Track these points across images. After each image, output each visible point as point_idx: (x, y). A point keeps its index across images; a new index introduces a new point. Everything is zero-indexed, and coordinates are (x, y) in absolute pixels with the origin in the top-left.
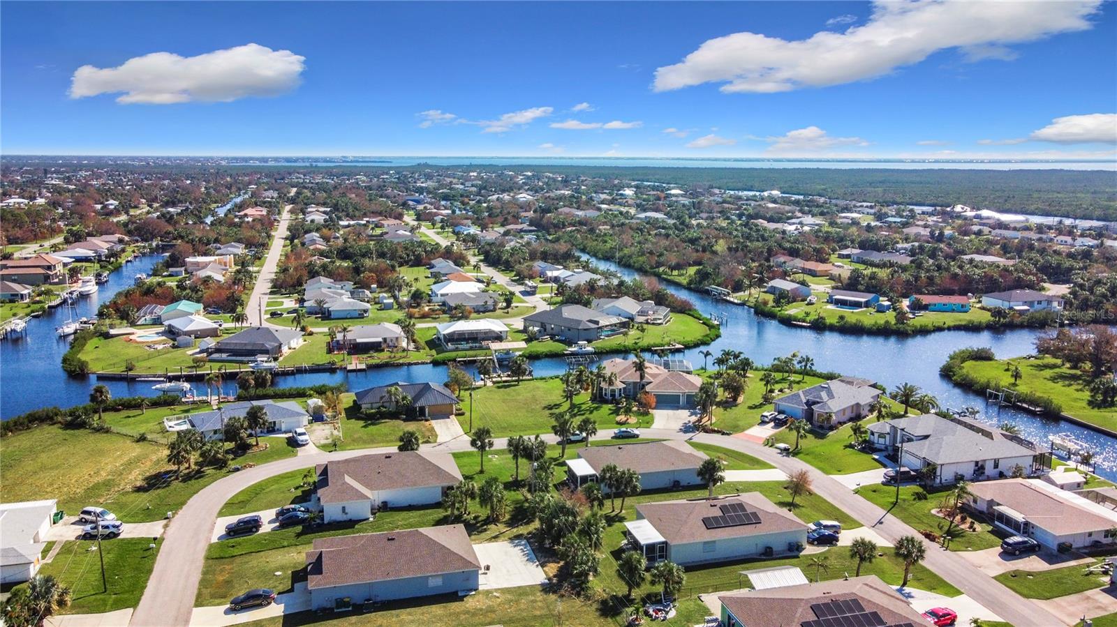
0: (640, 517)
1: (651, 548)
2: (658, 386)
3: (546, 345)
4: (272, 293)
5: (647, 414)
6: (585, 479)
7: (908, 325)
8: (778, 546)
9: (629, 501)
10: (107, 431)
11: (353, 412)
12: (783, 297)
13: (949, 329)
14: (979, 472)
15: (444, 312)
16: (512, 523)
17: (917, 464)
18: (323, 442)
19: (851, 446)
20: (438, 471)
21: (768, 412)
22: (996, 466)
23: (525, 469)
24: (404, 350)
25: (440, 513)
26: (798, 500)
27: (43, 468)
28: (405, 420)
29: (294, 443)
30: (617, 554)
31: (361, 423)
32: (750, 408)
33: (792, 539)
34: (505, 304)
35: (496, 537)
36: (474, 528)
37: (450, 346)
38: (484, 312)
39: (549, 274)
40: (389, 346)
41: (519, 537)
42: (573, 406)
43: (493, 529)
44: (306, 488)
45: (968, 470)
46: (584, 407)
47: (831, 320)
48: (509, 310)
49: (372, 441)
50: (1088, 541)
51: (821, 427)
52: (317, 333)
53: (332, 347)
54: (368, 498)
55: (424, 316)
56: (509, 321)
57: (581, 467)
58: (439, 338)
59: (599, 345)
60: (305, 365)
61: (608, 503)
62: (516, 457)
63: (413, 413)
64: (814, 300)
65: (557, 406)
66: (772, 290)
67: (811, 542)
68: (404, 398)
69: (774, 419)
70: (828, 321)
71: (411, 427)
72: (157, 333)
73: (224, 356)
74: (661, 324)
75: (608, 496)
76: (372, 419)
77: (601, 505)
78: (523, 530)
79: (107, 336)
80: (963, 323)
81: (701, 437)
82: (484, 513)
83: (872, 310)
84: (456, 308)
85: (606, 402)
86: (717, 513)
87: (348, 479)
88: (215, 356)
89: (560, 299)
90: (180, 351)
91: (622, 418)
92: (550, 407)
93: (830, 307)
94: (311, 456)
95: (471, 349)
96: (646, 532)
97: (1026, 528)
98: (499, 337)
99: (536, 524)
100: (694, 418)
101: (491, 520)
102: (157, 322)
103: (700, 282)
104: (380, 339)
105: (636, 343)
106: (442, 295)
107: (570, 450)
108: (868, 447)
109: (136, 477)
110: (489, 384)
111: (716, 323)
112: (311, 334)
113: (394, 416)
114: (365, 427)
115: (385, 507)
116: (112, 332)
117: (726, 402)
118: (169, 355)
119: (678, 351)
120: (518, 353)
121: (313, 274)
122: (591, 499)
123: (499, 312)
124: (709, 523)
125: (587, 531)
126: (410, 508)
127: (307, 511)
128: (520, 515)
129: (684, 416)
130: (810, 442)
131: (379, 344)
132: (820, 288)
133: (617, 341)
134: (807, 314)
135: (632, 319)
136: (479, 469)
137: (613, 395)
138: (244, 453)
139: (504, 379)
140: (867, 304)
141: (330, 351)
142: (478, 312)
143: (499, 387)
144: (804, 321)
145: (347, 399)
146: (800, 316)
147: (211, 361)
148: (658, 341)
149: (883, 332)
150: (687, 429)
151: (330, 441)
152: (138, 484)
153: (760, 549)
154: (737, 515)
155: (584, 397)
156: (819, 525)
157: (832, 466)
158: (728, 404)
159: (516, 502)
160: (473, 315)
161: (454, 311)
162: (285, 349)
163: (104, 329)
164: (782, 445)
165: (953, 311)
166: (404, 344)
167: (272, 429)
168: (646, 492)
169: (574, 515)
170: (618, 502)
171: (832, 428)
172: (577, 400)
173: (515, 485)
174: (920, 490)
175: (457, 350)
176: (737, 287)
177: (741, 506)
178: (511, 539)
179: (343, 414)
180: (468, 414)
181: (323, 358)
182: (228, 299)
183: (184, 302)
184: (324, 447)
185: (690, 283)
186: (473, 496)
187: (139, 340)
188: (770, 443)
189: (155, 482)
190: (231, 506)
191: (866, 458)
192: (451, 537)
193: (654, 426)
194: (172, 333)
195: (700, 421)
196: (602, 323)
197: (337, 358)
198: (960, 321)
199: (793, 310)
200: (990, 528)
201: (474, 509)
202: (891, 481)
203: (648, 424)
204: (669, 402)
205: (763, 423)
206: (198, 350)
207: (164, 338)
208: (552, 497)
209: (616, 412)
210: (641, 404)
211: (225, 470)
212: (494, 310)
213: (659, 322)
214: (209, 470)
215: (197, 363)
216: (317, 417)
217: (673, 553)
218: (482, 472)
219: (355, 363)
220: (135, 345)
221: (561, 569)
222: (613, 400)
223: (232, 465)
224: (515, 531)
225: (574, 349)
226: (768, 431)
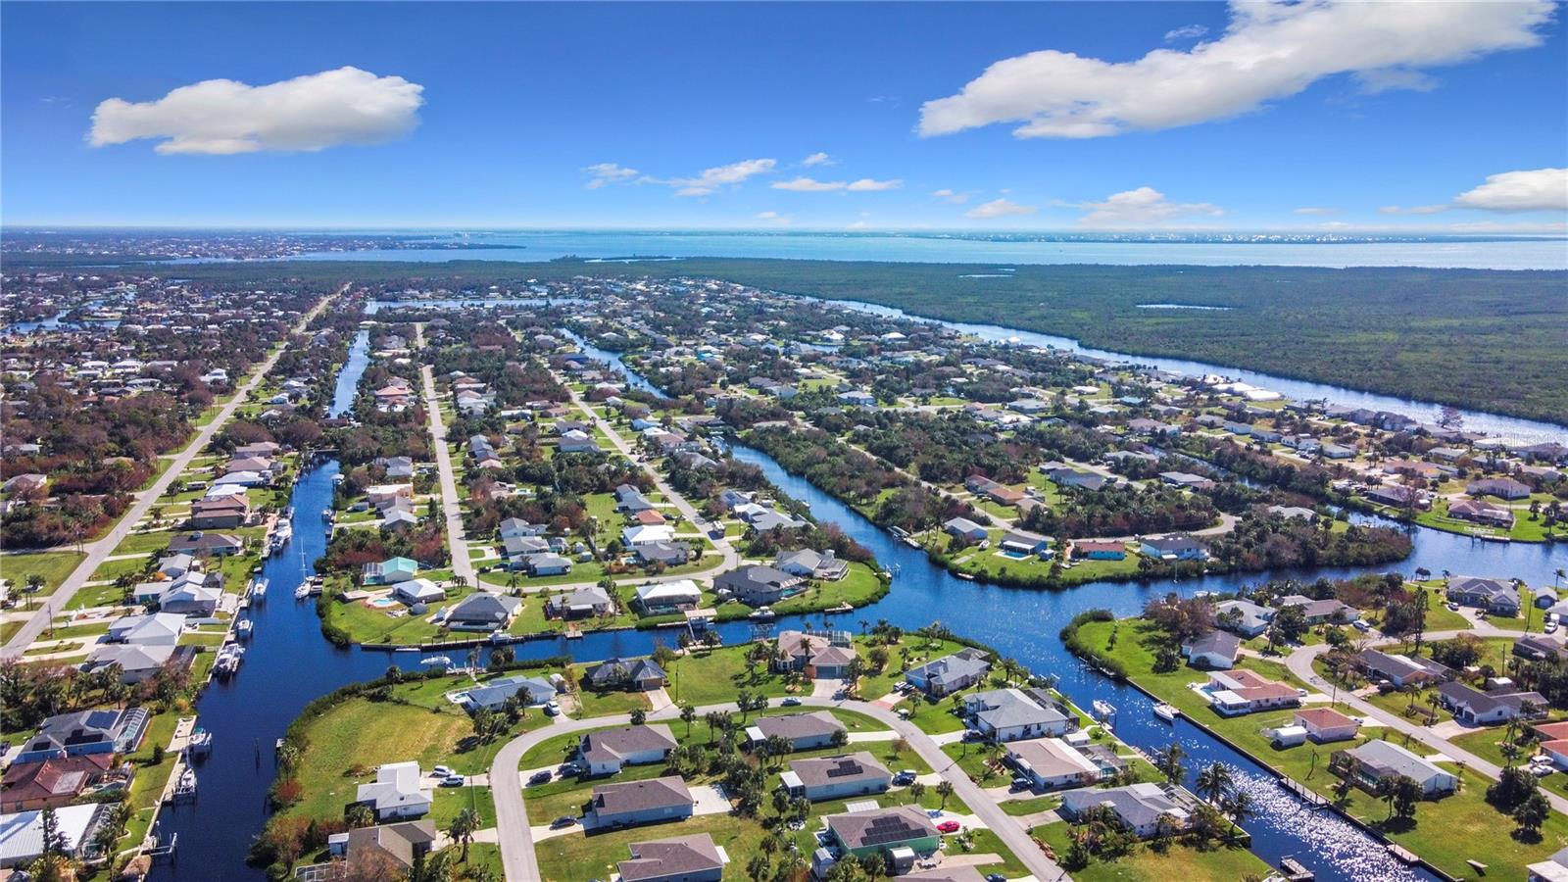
0: (791, 770)
1: (795, 789)
2: (820, 660)
3: (734, 607)
4: (468, 537)
5: (810, 683)
6: (758, 743)
7: (1057, 578)
8: (873, 786)
9: (786, 757)
10: (406, 704)
11: (587, 684)
12: (959, 543)
13: (1097, 581)
14: (1027, 733)
15: (640, 566)
16: (710, 773)
17: (986, 727)
18: (571, 711)
19: (952, 711)
20: (661, 739)
21: (900, 683)
22: (1039, 728)
23: (719, 735)
24: (611, 615)
25: (664, 768)
26: (899, 755)
27: (380, 737)
28: (627, 692)
29: (549, 713)
30: (774, 793)
31: (594, 695)
32: (890, 676)
33: (882, 783)
34: (695, 553)
35: (701, 783)
36: (688, 777)
37: (651, 611)
38: (676, 565)
39: (739, 509)
40: (597, 611)
41: (715, 783)
42: (754, 676)
43: (699, 778)
44: (572, 750)
45: (1019, 732)
46: (762, 677)
47: (993, 573)
48: (700, 561)
49: (604, 711)
50: (1064, 781)
51: (934, 695)
52: (531, 594)
53: (550, 612)
54: (615, 758)
55: (622, 572)
56: (698, 576)
57: (756, 734)
58: (640, 602)
59: (779, 607)
60: (531, 634)
61: (772, 759)
62: (711, 727)
63: (631, 685)
64: (987, 546)
65: (742, 676)
66: (952, 531)
67: (895, 783)
68: (626, 673)
69: (903, 689)
70: (990, 573)
71: (632, 697)
72: (388, 596)
73: (460, 625)
74: (837, 580)
75: (771, 754)
76: (603, 690)
77: (767, 760)
78: (718, 778)
79: (343, 600)
80: (1110, 574)
81: (847, 705)
82: (692, 767)
83: (1037, 557)
84: (651, 562)
85: (778, 672)
86: (837, 767)
87: (604, 746)
88: (453, 624)
89: (747, 544)
90: (419, 619)
91: (790, 687)
92: (735, 678)
93: (1000, 554)
94: (563, 724)
95: (669, 613)
96: (792, 779)
97: (1031, 773)
98: (691, 601)
99: (725, 775)
100: (845, 687)
101: (697, 772)
102: (380, 582)
103: (884, 519)
104: (590, 606)
105: (812, 604)
106: (636, 544)
107: (750, 717)
108: (961, 713)
109: (450, 742)
110: (687, 653)
111: (889, 575)
112: (525, 596)
113: (618, 688)
114: (599, 697)
115: (628, 764)
116: (349, 595)
117: (873, 671)
118: (411, 624)
119: (848, 611)
120: (709, 619)
121: (505, 515)
122: (759, 756)
123: (690, 564)
124: (831, 774)
125: (757, 779)
126: (644, 764)
127: (578, 767)
128: (715, 768)
129: (838, 685)
130: (924, 707)
131: (590, 611)
132: (1002, 522)
133: (796, 601)
134: (974, 565)
135: (810, 575)
136: (686, 733)
137: (785, 666)
138: (516, 723)
139: (699, 647)
140: (1033, 552)
141: (548, 618)
142: (671, 565)
143: (695, 657)
144: (969, 573)
145: (579, 669)
146: (967, 567)
147: (453, 630)
148: (831, 601)
149: (1036, 586)
150: (838, 697)
151: (574, 711)
152: (455, 748)
153: (862, 789)
154: (849, 768)
155: (762, 666)
156: (903, 773)
157: (931, 728)
158: (873, 673)
159: (713, 758)
160: (667, 569)
161: (650, 566)
162: (510, 616)
163: (338, 592)
164: (903, 711)
165: (1109, 559)
166: (611, 609)
167: (533, 703)
168: (797, 751)
169: (750, 769)
170: (779, 758)
171: (943, 696)
172: (757, 670)
173: (711, 746)
174: (983, 746)
175: (656, 614)
176: (919, 527)
177: (852, 762)
178: (711, 784)
179: (578, 687)
180: (674, 685)
181: (542, 626)
182: (437, 552)
183: (400, 559)
184: (571, 716)
185: (875, 518)
186: (685, 756)
187: (377, 605)
188: (895, 709)
189: (465, 746)
190: (526, 763)
191: (958, 721)
192: (673, 783)
193: (813, 694)
194: (399, 595)
195: (848, 689)
196: (783, 586)
197: (555, 625)
198: (1110, 571)
199: (963, 560)
200: (1013, 773)
201: (685, 764)
202: (968, 739)
203: (809, 692)
204: (827, 673)
205: (895, 691)
206: (435, 617)
207: (396, 602)
208: (737, 756)
209: (786, 682)
210: (805, 675)
211: (508, 736)
212: (685, 563)
213: (836, 577)
214: (497, 736)
215: (441, 635)
216: (561, 690)
217: (808, 793)
218: (688, 736)
219: (573, 631)
220: (374, 611)
221: (740, 803)
222: (785, 672)
223: (513, 730)
224: (713, 779)
225: (756, 614)
226: (896, 698)
